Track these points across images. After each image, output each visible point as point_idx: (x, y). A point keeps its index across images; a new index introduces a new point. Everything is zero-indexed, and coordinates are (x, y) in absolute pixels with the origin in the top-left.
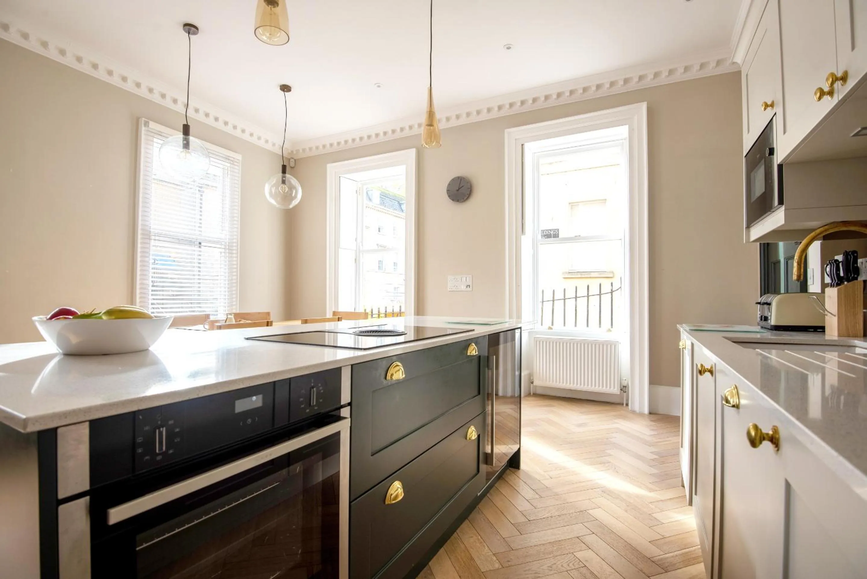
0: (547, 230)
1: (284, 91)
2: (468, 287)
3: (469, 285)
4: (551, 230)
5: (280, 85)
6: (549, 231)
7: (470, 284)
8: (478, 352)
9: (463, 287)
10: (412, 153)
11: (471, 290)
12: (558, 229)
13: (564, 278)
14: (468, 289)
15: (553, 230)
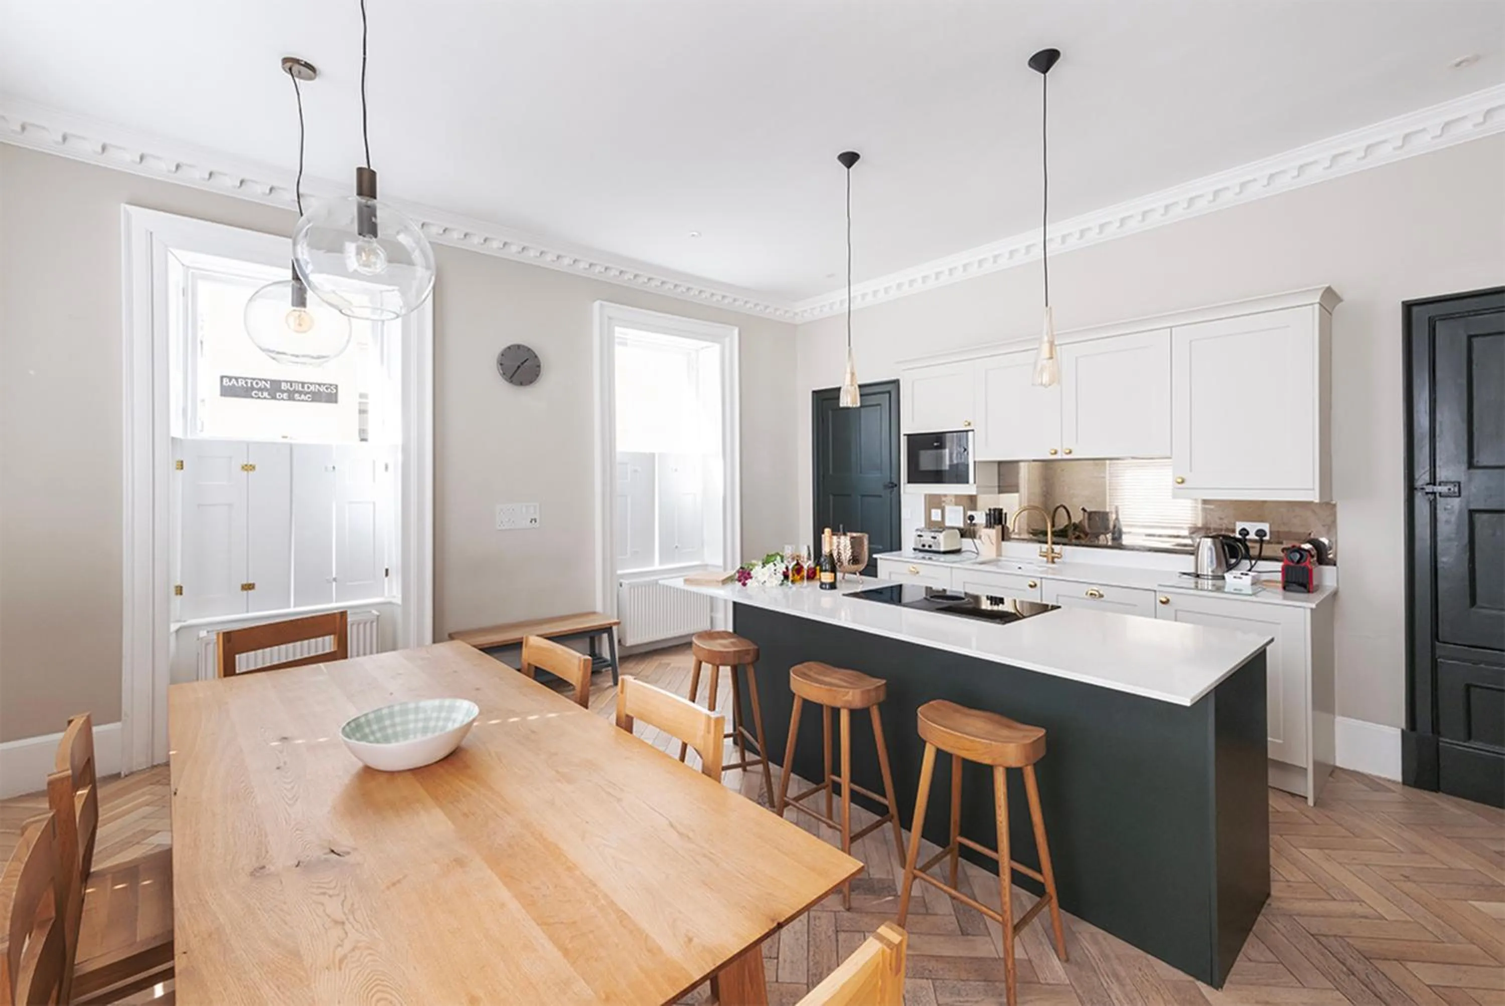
0: (311, 384)
2: (533, 521)
3: (535, 519)
4: (319, 385)
6: (317, 386)
9: (525, 523)
12: (337, 386)
14: (534, 525)
15: (324, 385)
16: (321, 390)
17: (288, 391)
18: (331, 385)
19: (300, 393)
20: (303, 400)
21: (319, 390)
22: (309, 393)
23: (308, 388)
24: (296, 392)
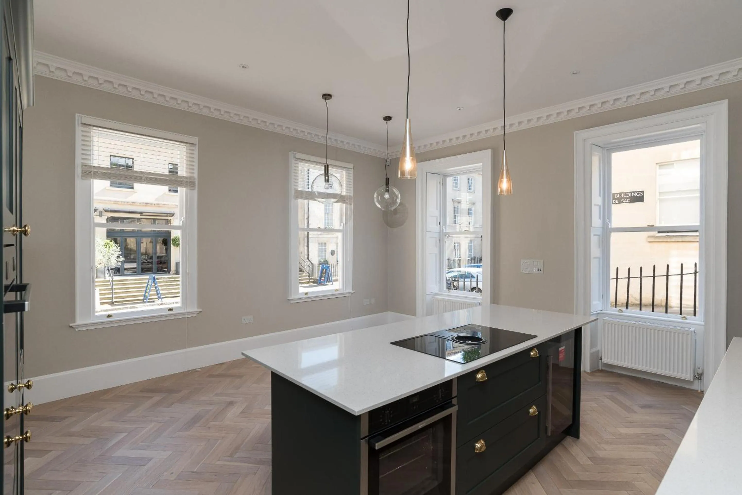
0: (630, 193)
1: (386, 120)
2: (539, 270)
3: (540, 269)
4: (634, 192)
5: (383, 117)
6: (633, 193)
7: (541, 267)
8: (539, 354)
9: (535, 270)
10: (488, 153)
11: (542, 273)
12: (643, 191)
13: (650, 242)
14: (539, 272)
15: (636, 192)
16: (635, 195)
17: (618, 198)
18: (640, 192)
19: (624, 198)
20: (625, 203)
21: (633, 195)
22: (627, 198)
23: (628, 195)
24: (621, 198)
